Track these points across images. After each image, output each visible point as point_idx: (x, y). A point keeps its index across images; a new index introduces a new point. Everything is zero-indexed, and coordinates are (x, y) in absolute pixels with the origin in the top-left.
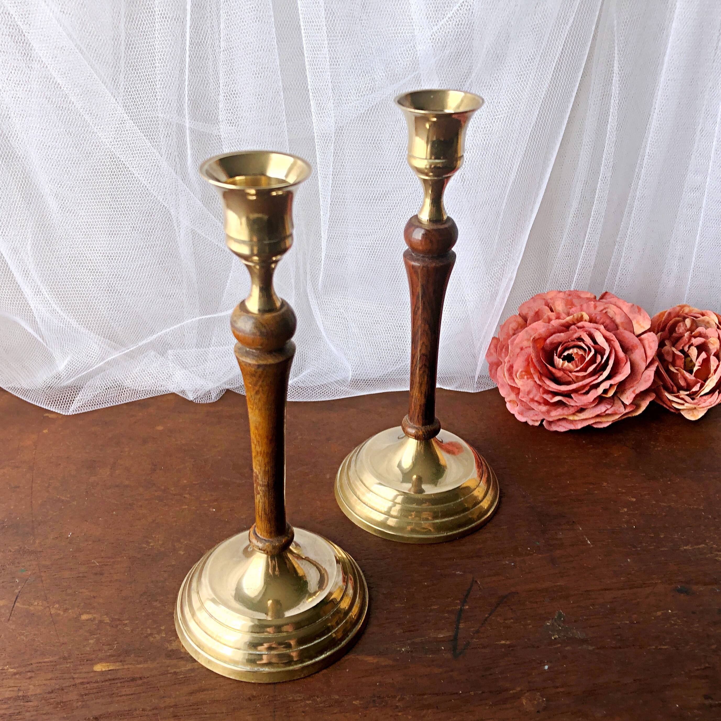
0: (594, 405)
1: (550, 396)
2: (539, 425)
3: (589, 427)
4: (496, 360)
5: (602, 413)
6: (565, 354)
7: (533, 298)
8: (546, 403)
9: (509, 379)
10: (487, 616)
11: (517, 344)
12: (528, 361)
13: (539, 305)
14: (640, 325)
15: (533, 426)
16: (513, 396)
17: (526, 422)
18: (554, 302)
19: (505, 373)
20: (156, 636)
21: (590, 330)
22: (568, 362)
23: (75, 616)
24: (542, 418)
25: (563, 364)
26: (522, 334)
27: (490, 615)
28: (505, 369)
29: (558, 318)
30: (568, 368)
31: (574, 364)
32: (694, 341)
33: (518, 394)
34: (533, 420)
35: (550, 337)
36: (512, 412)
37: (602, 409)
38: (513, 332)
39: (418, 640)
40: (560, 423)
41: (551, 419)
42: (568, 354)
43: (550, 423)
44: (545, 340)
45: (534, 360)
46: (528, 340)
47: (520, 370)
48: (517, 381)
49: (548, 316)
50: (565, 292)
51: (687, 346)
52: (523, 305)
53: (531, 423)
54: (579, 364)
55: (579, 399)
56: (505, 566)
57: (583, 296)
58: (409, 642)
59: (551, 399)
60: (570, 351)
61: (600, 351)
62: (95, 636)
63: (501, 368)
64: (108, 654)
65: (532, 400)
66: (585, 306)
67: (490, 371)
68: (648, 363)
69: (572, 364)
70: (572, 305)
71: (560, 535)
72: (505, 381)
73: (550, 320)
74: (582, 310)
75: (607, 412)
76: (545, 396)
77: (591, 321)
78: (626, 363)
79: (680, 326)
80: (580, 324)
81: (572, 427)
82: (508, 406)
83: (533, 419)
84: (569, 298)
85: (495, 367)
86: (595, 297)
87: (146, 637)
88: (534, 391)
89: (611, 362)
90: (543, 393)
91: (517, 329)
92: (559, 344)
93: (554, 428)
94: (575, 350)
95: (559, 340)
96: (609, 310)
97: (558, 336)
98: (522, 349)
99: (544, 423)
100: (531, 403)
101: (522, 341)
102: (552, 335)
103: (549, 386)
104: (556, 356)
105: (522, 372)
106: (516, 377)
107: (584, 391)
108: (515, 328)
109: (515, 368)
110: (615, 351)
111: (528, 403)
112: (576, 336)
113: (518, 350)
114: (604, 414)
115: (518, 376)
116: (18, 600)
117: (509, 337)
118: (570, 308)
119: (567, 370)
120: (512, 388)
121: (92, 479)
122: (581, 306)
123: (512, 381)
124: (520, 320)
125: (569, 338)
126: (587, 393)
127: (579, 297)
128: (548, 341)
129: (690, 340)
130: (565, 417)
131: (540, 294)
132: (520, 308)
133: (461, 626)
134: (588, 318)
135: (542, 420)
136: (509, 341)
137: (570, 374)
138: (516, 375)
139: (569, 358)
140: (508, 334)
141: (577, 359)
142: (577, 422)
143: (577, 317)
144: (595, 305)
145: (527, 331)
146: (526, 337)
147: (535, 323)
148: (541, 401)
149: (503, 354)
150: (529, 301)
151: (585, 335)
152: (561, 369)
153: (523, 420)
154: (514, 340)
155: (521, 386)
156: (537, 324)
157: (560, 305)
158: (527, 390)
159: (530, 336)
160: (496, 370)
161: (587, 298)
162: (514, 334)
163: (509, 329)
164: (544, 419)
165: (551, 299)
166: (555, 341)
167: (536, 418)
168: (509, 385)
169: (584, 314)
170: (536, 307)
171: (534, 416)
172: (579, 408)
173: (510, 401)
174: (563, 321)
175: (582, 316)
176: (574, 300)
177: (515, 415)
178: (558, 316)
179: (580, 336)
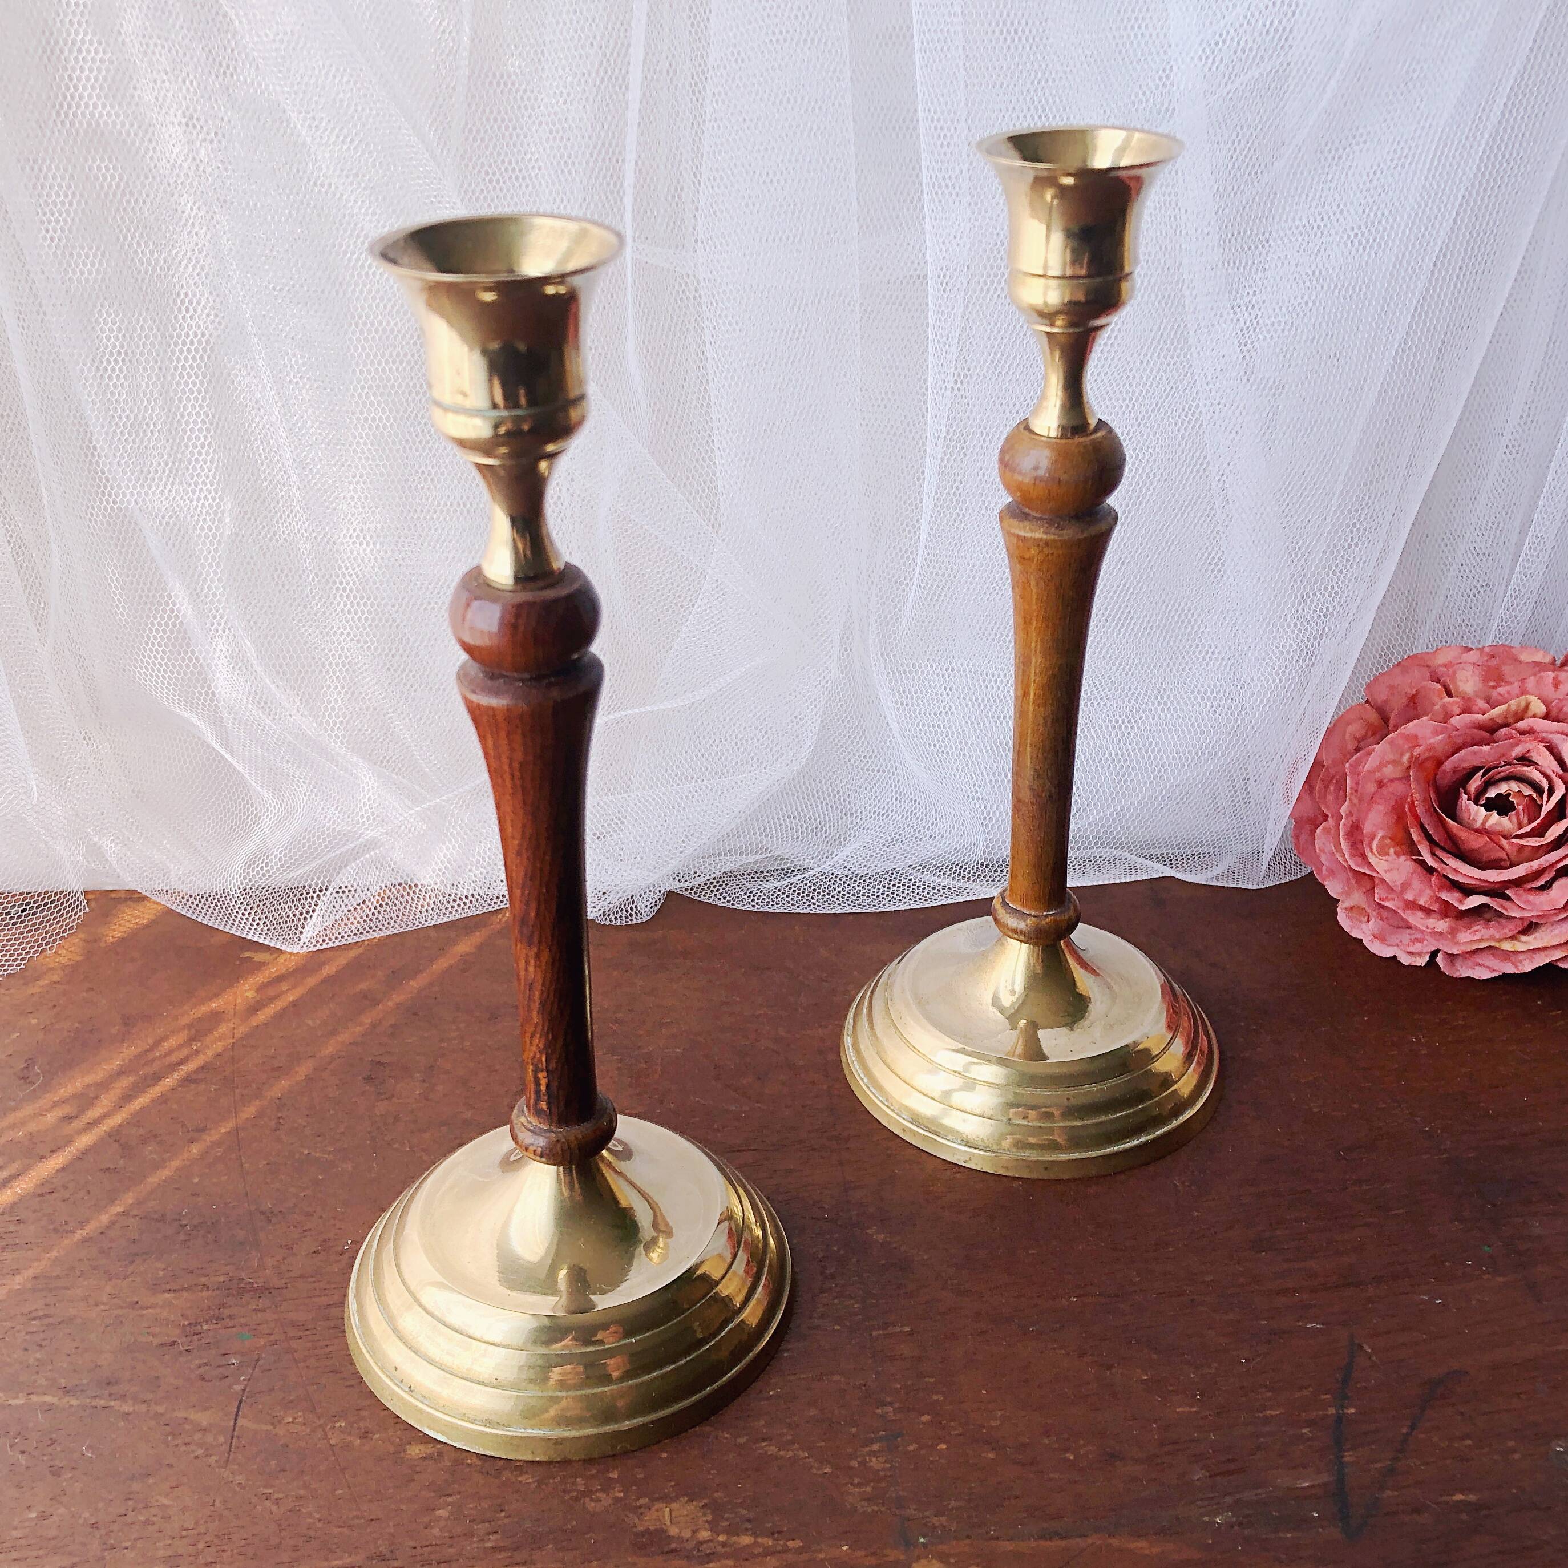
1: (1457, 895)
2: (1428, 963)
3: (1551, 967)
4: (1310, 813)
6: (1492, 793)
7: (1399, 663)
8: (1446, 910)
9: (1352, 855)
10: (1404, 1431)
11: (1372, 772)
12: (1400, 814)
13: (1418, 681)
15: (1410, 966)
16: (1358, 898)
17: (1395, 957)
18: (1454, 673)
19: (1340, 841)
20: (601, 1495)
21: (1551, 736)
22: (1499, 814)
23: (392, 1450)
24: (1433, 949)
25: (1486, 818)
26: (1381, 749)
27: (1412, 1427)
28: (1339, 831)
29: (1466, 710)
30: (1498, 828)
31: (1514, 820)
33: (1372, 891)
34: (1411, 953)
35: (1453, 754)
36: (1355, 934)
38: (1356, 744)
39: (1249, 1495)
40: (1479, 959)
41: (1455, 951)
42: (1499, 795)
43: (1451, 957)
44: (1440, 763)
45: (1420, 810)
46: (1395, 763)
47: (1380, 834)
48: (1372, 859)
49: (1444, 706)
50: (1481, 650)
52: (1376, 678)
53: (1405, 960)
54: (1526, 820)
55: (1527, 902)
56: (1421, 1307)
57: (1524, 657)
58: (1228, 1499)
59: (1461, 902)
60: (1503, 788)
62: (450, 1499)
63: (1327, 831)
64: (489, 1545)
65: (1412, 905)
66: (1531, 683)
67: (1297, 837)
69: (1509, 819)
70: (1500, 679)
71: (1536, 1228)
72: (1341, 859)
73: (1447, 716)
74: (1524, 692)
76: (1445, 896)
77: (1546, 717)
80: (1522, 725)
81: (1509, 969)
82: (1343, 919)
83: (1412, 950)
84: (1494, 663)
85: (1308, 827)
86: (1553, 661)
87: (576, 1499)
88: (1416, 884)
90: (1440, 890)
91: (1364, 738)
92: (1474, 770)
93: (1464, 971)
94: (1514, 786)
95: (1477, 763)
97: (1475, 753)
98: (1380, 784)
99: (1440, 959)
100: (1408, 912)
101: (1381, 766)
102: (1458, 750)
103: (1456, 871)
104: (1469, 799)
105: (1383, 838)
106: (1372, 851)
107: (1541, 882)
108: (1357, 735)
109: (1367, 828)
111: (1400, 912)
112: (1518, 751)
113: (1371, 788)
115: (1375, 851)
116: (245, 1409)
117: (1346, 756)
118: (1495, 688)
119: (1495, 833)
120: (1360, 877)
121: (382, 1107)
122: (1523, 681)
123: (1359, 860)
124: (1373, 716)
125: (1500, 757)
126: (1547, 886)
127: (1516, 660)
128: (1448, 766)
130: (1493, 944)
131: (1415, 656)
132: (1368, 686)
133: (1349, 1457)
134: (1543, 709)
135: (1434, 954)
136: (1347, 765)
137: (1504, 842)
138: (1370, 846)
139: (1502, 805)
141: (1521, 808)
142: (1522, 957)
143: (1513, 708)
144: (1555, 679)
145: (1391, 743)
146: (1391, 757)
147: (1411, 724)
148: (1435, 907)
149: (1330, 798)
150: (1390, 672)
151: (1538, 749)
152: (1481, 831)
153: (1386, 952)
154: (1358, 763)
155: (1385, 871)
156: (1416, 725)
157: (1468, 682)
158: (1399, 883)
159: (1402, 755)
160: (1313, 832)
161: (1536, 664)
162: (1357, 750)
163: (1344, 734)
164: (1438, 951)
165: (1445, 666)
166: (1465, 765)
167: (1416, 948)
168: (1352, 870)
169: (1534, 699)
170: (1408, 685)
171: (1413, 944)
172: (1527, 923)
173: (1352, 908)
174: (1483, 717)
175: (1528, 705)
176: (1504, 667)
177: (1364, 941)
178: (1468, 704)
179: (1528, 752)
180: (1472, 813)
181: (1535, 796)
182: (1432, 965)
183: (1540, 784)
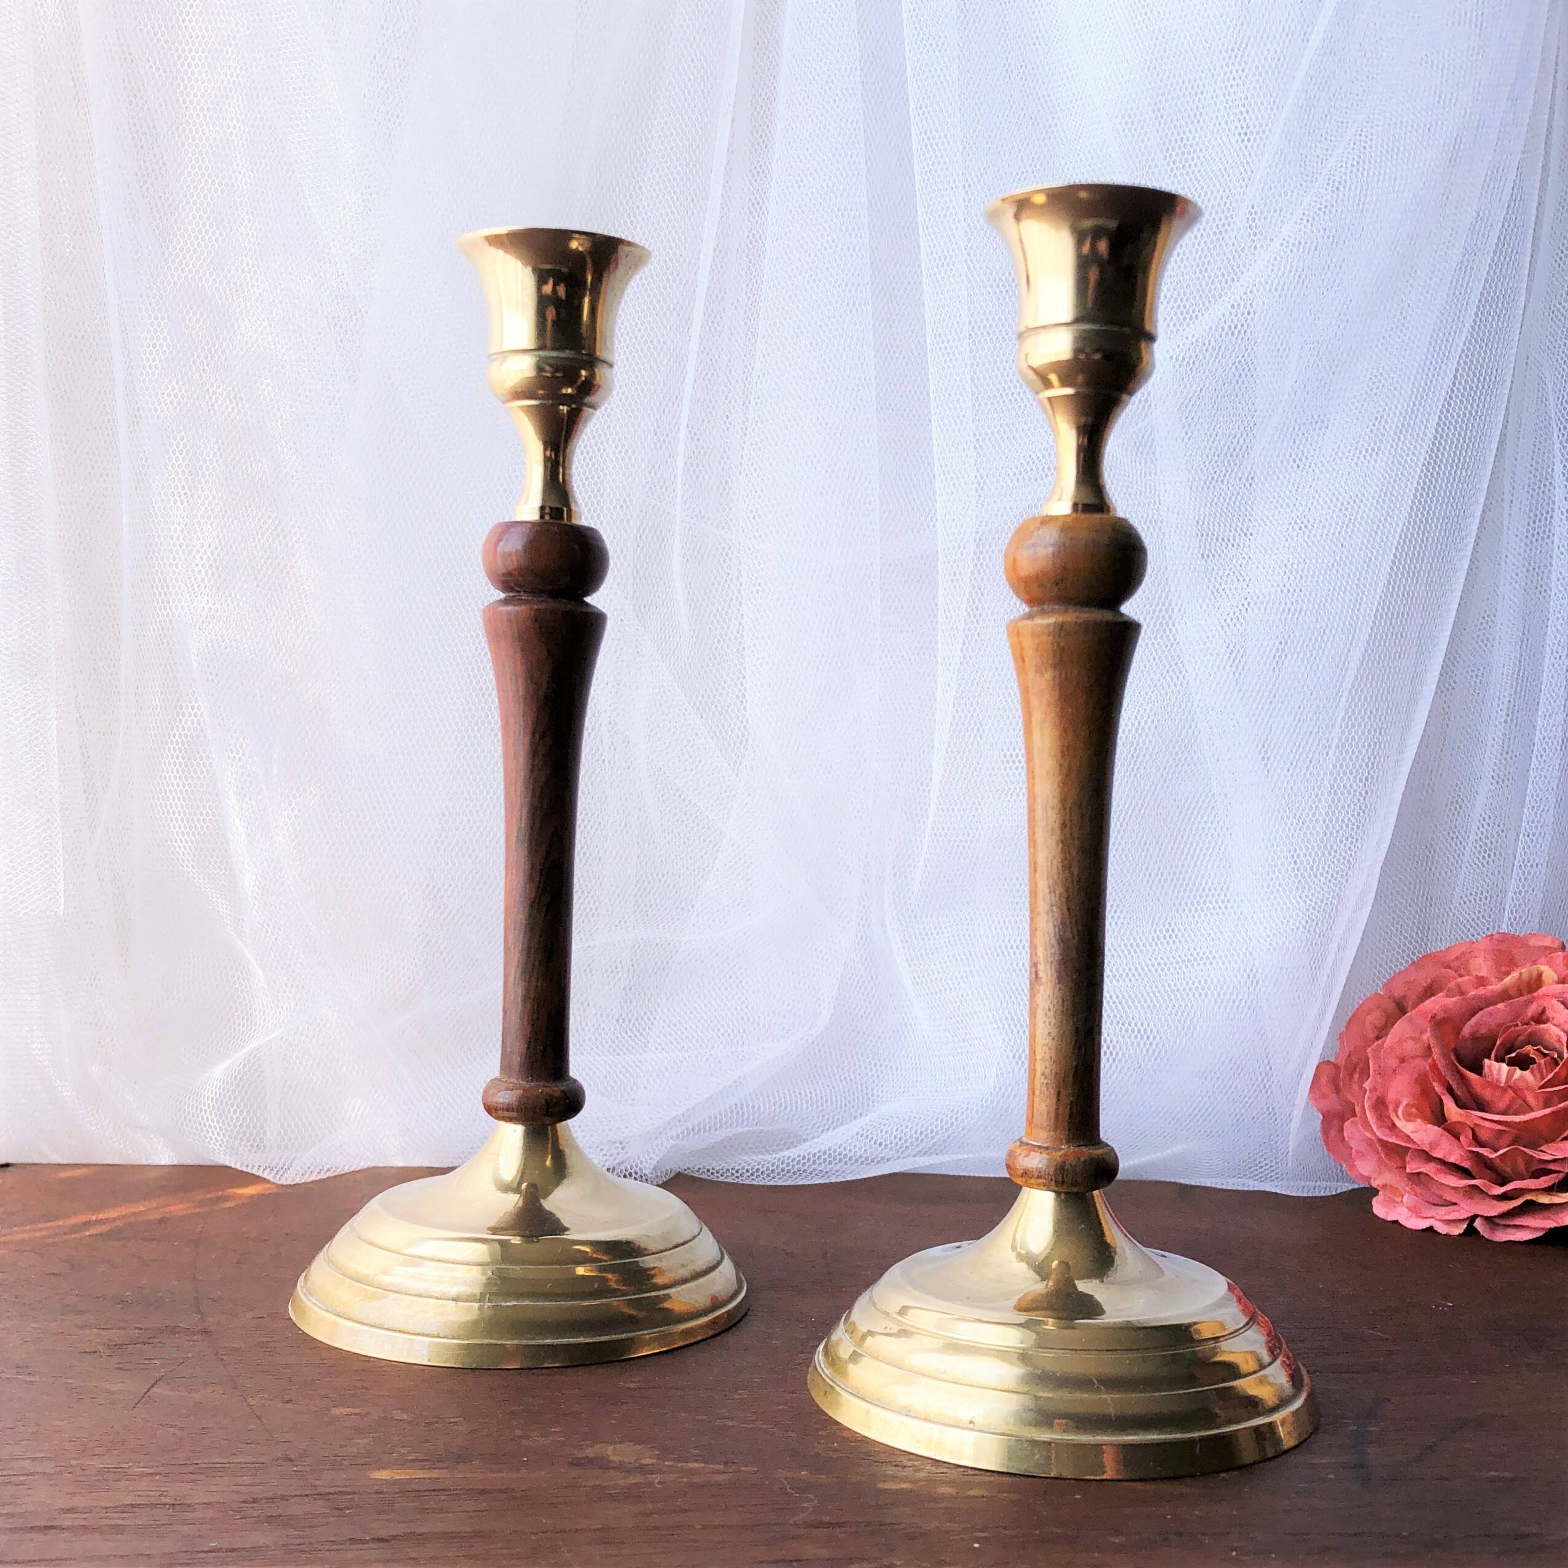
2: (1465, 1230)
4: (1338, 1108)
6: (1513, 1055)
7: (1414, 963)
9: (1379, 1127)
13: (1431, 973)
15: (1448, 1236)
16: (1389, 1175)
17: (1431, 1228)
18: (1467, 962)
19: (1368, 1113)
20: (540, 1439)
22: (1523, 1069)
24: (1469, 1214)
25: (1510, 1075)
26: (1400, 1027)
28: (1366, 1106)
29: (1480, 985)
30: (1521, 1085)
31: (1536, 1073)
33: (1403, 1162)
34: (1447, 1223)
35: (1470, 1019)
36: (1390, 1219)
38: (1375, 1033)
40: (1519, 1219)
41: (1492, 1213)
42: (1520, 1056)
43: (1490, 1222)
44: (1459, 1025)
46: (1416, 1040)
47: (1405, 1102)
48: (1398, 1124)
49: (1459, 986)
50: (1489, 937)
52: (1393, 979)
53: (1442, 1229)
54: (1546, 1072)
56: (1455, 1384)
57: (1533, 943)
60: (1523, 1048)
62: (372, 1436)
66: (1542, 960)
67: (1326, 1133)
69: (1532, 1072)
70: (1511, 964)
72: (1369, 1136)
73: (1462, 991)
81: (1550, 1224)
82: (1379, 1209)
83: (1448, 1218)
84: (1503, 947)
85: (1336, 1124)
86: (1563, 947)
88: (1445, 1145)
90: (1469, 1144)
91: (1383, 1025)
93: (1502, 1236)
95: (1494, 1024)
98: (1403, 1060)
99: (1478, 1224)
100: (1441, 1174)
101: (1401, 1041)
102: (1475, 1014)
104: (1492, 1060)
105: (1407, 1105)
106: (1397, 1116)
108: (1378, 1023)
109: (1391, 1096)
111: (1432, 1175)
112: (1532, 1010)
113: (1394, 1063)
115: (1400, 1113)
116: (161, 1385)
117: (1368, 1043)
119: (1520, 1088)
120: (1391, 1149)
122: (1534, 961)
123: (1387, 1130)
124: (1391, 1006)
125: (1517, 1018)
127: (1526, 946)
128: (1466, 1030)
130: (1531, 1199)
131: (1430, 955)
132: (1385, 985)
134: (1555, 977)
135: (1473, 1218)
136: (1369, 1050)
138: (1396, 1112)
139: (1524, 1063)
140: (1363, 1037)
141: (1542, 1061)
143: (1525, 977)
144: (1565, 958)
145: (1410, 1020)
146: (1410, 1032)
147: (1428, 1002)
148: (1466, 1164)
149: (1355, 1086)
150: (1406, 971)
151: (1554, 1006)
152: (1509, 1086)
153: (1423, 1224)
154: (1380, 1047)
155: (1412, 1132)
156: (1432, 1002)
157: (1482, 966)
158: (1427, 1142)
160: (1341, 1130)
161: (1546, 948)
162: (1378, 1038)
163: (1364, 1027)
164: (1475, 1216)
165: (1457, 958)
166: (1483, 1030)
167: (1454, 1216)
168: (1380, 1141)
169: (1545, 969)
170: (1423, 979)
171: (1449, 1213)
172: (1561, 1176)
173: (1384, 1186)
174: (1496, 987)
175: (1540, 975)
176: (1514, 951)
177: (1401, 1221)
178: (1482, 981)
179: (1544, 1011)
180: (1495, 1073)
181: (1556, 1056)
182: (1471, 1231)
183: (1559, 1041)
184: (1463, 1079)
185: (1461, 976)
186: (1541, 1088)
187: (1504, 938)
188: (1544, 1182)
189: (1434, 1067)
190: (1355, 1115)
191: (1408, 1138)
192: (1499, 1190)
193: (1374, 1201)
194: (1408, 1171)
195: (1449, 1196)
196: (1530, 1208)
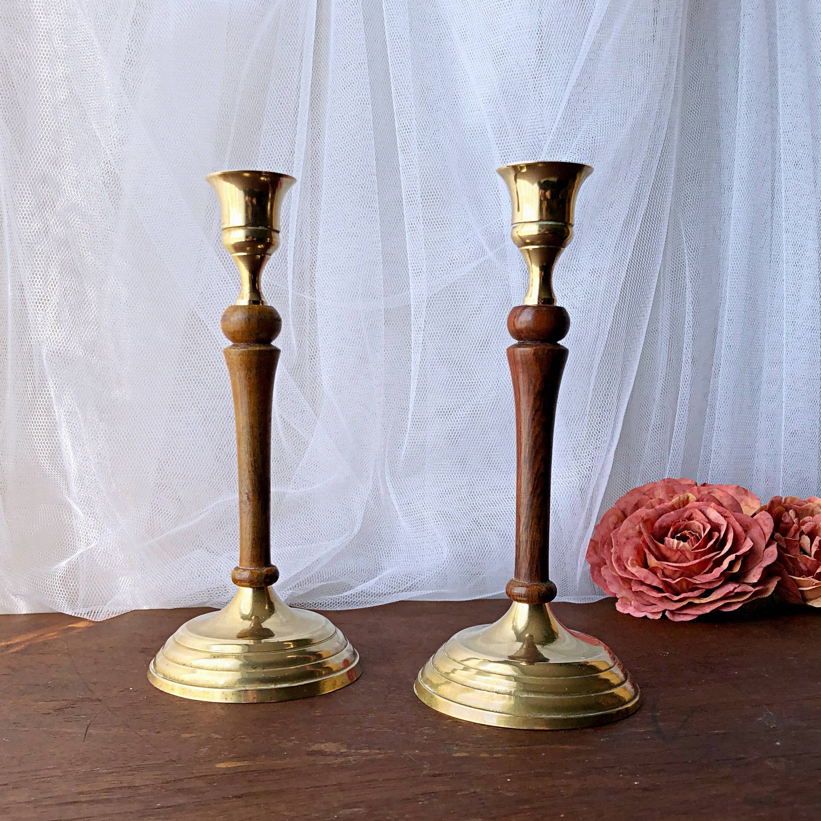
0: (720, 583)
2: (661, 617)
4: (597, 562)
5: (730, 592)
6: (679, 535)
7: (628, 493)
9: (620, 570)
11: (623, 534)
12: (638, 550)
13: (637, 497)
14: (749, 506)
15: (653, 619)
16: (625, 593)
17: (645, 616)
18: (653, 492)
19: (613, 563)
21: (701, 507)
22: (684, 541)
24: (663, 610)
25: (678, 544)
26: (626, 523)
27: (688, 717)
28: (613, 560)
29: (661, 503)
30: (684, 549)
31: (690, 543)
32: (803, 528)
34: (653, 614)
35: (658, 519)
36: (625, 612)
37: (730, 587)
38: (614, 526)
40: (685, 612)
41: (674, 608)
43: (672, 612)
44: (653, 524)
45: (648, 540)
46: (633, 529)
47: (630, 559)
48: (629, 568)
49: (651, 502)
50: (664, 480)
51: (798, 534)
52: (619, 501)
53: (651, 617)
54: (696, 542)
55: (703, 578)
57: (682, 482)
61: (716, 527)
66: (688, 491)
67: (592, 573)
68: (767, 541)
69: (688, 543)
70: (674, 492)
72: (614, 574)
73: (652, 506)
75: (735, 591)
77: (697, 501)
78: (745, 538)
79: (785, 515)
81: (700, 613)
82: (619, 608)
83: (653, 611)
84: (670, 485)
85: (597, 568)
86: (696, 484)
89: (731, 536)
90: (662, 577)
91: (617, 522)
92: (669, 525)
93: (679, 618)
95: (670, 520)
96: (713, 495)
97: (668, 517)
98: (628, 539)
99: (667, 614)
100: (649, 592)
101: (626, 530)
102: (660, 516)
104: (669, 538)
105: (632, 560)
106: (628, 565)
107: (707, 569)
108: (615, 521)
109: (625, 555)
110: (732, 527)
111: (645, 591)
112: (686, 514)
113: (624, 540)
114: (733, 594)
116: (91, 728)
117: (610, 531)
118: (672, 495)
119: (683, 551)
120: (625, 580)
122: (684, 491)
123: (624, 572)
124: (620, 513)
125: (679, 518)
126: (710, 571)
127: (679, 484)
128: (657, 524)
129: (799, 527)
130: (690, 601)
131: (635, 489)
132: (616, 503)
134: (695, 498)
135: (664, 612)
136: (611, 534)
137: (688, 554)
138: (627, 562)
139: (684, 539)
140: (608, 528)
142: (704, 606)
143: (682, 499)
144: (698, 489)
145: (630, 520)
146: (630, 526)
147: (637, 511)
148: (661, 587)
149: (605, 551)
150: (625, 496)
151: (696, 512)
152: (677, 550)
153: (642, 615)
154: (617, 532)
155: (635, 572)
156: (640, 511)
157: (660, 494)
158: (643, 576)
159: (635, 526)
160: (600, 571)
161: (689, 485)
162: (615, 528)
163: (608, 523)
164: (665, 610)
165: (648, 490)
166: (664, 524)
167: (656, 610)
168: (620, 577)
169: (690, 495)
170: (633, 500)
171: (653, 609)
172: (704, 590)
173: (622, 598)
174: (668, 504)
175: (688, 498)
176: (675, 486)
177: (631, 613)
178: (661, 501)
179: (692, 514)
180: (671, 543)
181: (698, 535)
182: (664, 617)
183: (699, 528)
184: (657, 547)
185: (651, 499)
186: (692, 550)
187: (669, 480)
188: (696, 593)
189: (644, 541)
190: (605, 564)
191: (633, 574)
192: (676, 598)
193: (617, 604)
194: (633, 590)
195: (652, 601)
196: (691, 605)
